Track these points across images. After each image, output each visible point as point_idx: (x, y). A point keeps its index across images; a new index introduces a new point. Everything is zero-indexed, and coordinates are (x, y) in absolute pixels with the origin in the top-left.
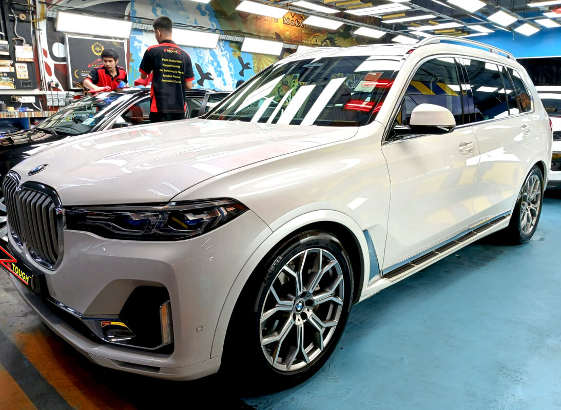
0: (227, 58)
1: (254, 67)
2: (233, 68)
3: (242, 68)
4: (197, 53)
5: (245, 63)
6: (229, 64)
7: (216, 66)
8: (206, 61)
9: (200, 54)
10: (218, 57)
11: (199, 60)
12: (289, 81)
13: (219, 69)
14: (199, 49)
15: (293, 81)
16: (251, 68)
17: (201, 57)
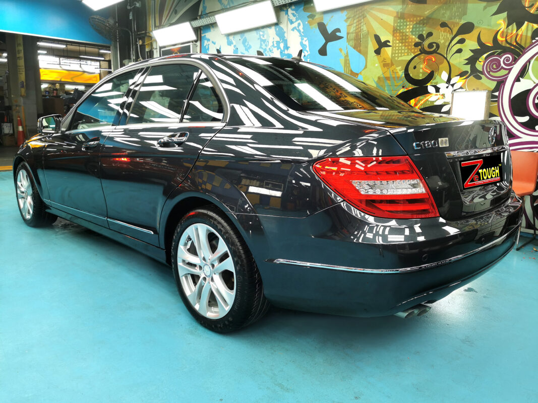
0: (299, 31)
1: (348, 34)
2: (308, 46)
3: (324, 41)
4: (260, 35)
5: (330, 31)
6: (302, 39)
7: (282, 49)
8: (271, 44)
9: (263, 37)
10: (286, 35)
11: (261, 45)
12: (441, 41)
13: (286, 52)
14: (262, 30)
15: (458, 38)
16: (341, 38)
17: (264, 41)
